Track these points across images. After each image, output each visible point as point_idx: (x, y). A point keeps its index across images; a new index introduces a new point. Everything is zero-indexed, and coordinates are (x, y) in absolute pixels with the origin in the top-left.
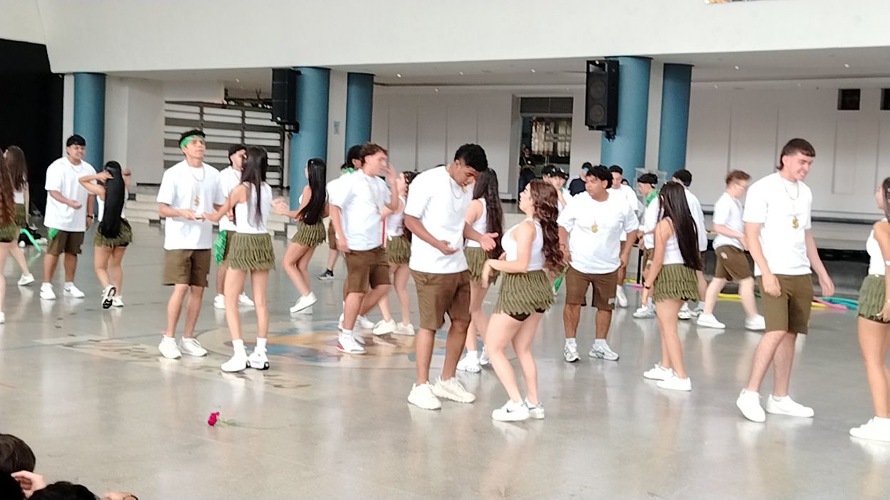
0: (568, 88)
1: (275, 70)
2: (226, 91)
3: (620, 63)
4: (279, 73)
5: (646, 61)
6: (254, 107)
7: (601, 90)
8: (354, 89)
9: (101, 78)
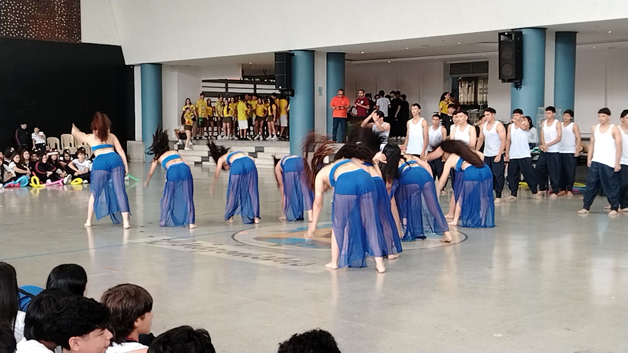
0: (484, 54)
1: (276, 54)
2: (243, 71)
3: (523, 33)
4: (278, 55)
5: (542, 31)
6: (262, 81)
7: (509, 54)
8: (331, 64)
9: (158, 67)
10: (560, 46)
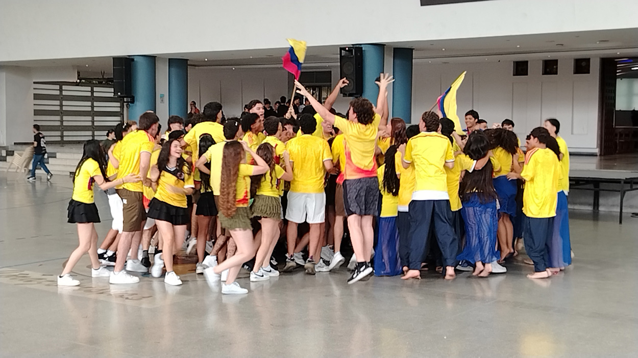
0: (327, 65)
1: (114, 58)
2: (78, 73)
3: (363, 49)
4: (117, 60)
5: (381, 47)
6: (100, 84)
7: (350, 68)
8: (173, 70)
10: (398, 62)
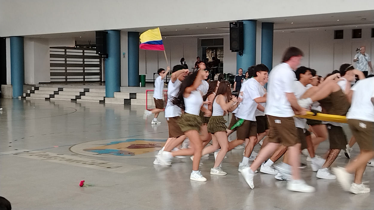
0: (221, 34)
1: (97, 32)
2: (76, 42)
3: (244, 23)
6: (88, 48)
7: (236, 35)
8: (131, 38)
9: (21, 39)
10: (264, 31)
